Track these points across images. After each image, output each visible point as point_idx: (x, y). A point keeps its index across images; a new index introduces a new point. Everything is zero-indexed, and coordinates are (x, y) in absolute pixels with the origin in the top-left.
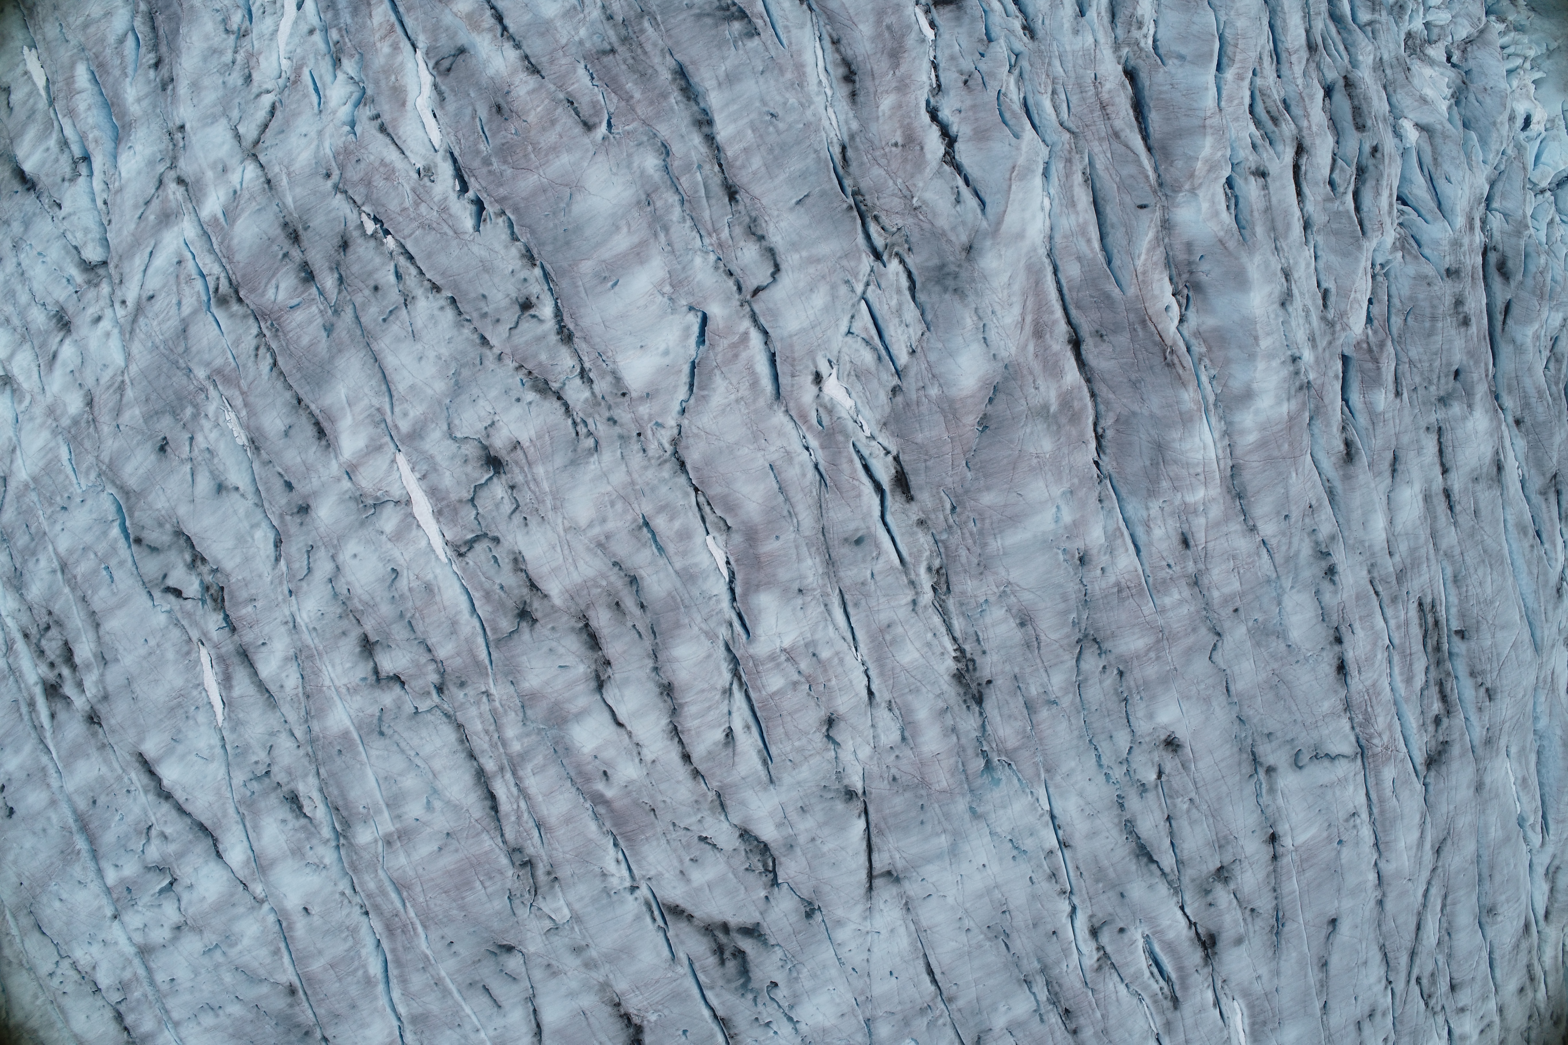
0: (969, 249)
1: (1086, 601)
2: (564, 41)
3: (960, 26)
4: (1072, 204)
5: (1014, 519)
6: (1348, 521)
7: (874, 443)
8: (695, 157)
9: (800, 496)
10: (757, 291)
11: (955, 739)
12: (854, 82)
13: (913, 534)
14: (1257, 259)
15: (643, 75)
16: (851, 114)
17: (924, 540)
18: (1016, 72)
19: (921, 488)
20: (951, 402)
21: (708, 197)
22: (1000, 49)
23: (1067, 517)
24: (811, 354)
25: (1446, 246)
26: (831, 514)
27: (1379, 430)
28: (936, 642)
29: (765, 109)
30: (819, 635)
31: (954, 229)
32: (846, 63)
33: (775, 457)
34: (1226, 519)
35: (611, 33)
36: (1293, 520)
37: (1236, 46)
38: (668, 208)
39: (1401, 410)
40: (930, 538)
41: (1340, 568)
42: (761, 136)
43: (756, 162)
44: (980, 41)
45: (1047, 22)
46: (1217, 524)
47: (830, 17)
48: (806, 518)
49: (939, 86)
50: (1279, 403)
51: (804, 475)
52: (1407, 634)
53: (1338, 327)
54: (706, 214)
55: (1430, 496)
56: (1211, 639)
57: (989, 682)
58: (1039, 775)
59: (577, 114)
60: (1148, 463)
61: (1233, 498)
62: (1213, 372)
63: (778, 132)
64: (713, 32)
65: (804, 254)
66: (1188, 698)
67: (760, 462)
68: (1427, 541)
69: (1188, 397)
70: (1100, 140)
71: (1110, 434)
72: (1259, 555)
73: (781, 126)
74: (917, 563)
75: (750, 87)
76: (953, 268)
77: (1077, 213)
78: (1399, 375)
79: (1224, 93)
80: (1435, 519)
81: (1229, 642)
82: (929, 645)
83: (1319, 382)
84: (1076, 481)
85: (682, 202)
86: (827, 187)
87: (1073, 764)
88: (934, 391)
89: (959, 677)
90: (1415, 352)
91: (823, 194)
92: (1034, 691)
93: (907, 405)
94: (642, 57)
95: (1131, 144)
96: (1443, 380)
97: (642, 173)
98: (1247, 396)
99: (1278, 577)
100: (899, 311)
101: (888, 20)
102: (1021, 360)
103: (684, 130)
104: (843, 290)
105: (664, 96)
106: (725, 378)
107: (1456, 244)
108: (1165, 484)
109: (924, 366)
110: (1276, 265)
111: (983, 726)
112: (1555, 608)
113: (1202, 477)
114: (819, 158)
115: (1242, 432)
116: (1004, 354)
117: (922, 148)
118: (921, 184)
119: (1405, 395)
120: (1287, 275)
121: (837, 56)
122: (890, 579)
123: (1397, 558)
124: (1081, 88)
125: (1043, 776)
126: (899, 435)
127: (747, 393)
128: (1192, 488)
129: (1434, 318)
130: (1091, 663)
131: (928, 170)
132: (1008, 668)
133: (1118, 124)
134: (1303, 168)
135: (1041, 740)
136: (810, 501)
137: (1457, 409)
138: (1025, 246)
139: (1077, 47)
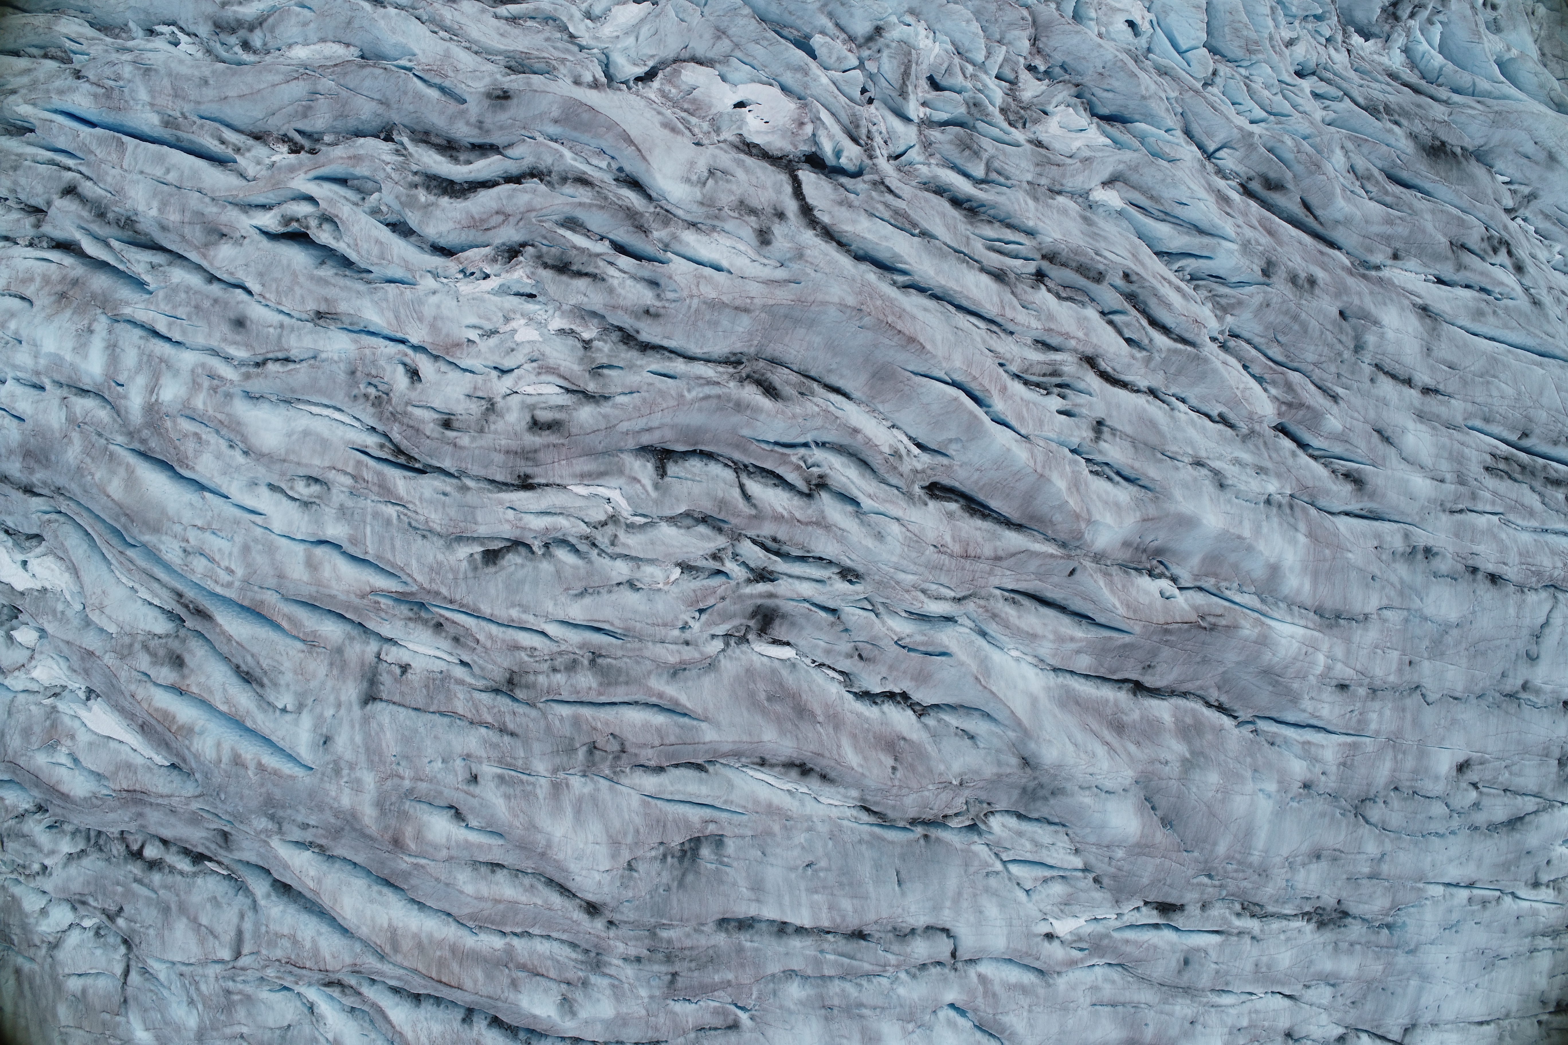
0: (1026, 762)
1: (1334, 797)
2: (643, 1012)
3: (802, 628)
4: (1034, 636)
5: (1249, 833)
6: (1403, 513)
7: (1125, 918)
8: (811, 952)
9: (1127, 994)
10: (954, 955)
11: (1358, 947)
12: (811, 770)
13: (1208, 919)
14: (1178, 493)
15: (712, 960)
16: (842, 790)
17: (1218, 911)
18: (881, 609)
19: (1181, 897)
20: (1138, 845)
21: (852, 958)
22: (853, 614)
23: (1272, 787)
24: (1030, 935)
25: (1244, 262)
26: (1155, 975)
27: (1356, 440)
28: (1289, 934)
29: (800, 870)
30: (1230, 1022)
31: (999, 763)
32: (789, 765)
33: (1088, 1001)
34: (1348, 641)
35: (656, 968)
36: (1379, 574)
37: (975, 378)
38: (844, 994)
39: (1348, 402)
40: (1218, 904)
41: (1430, 543)
42: (824, 887)
43: (846, 904)
44: (832, 624)
45: (854, 557)
46: (1348, 652)
47: (737, 754)
48: (1146, 995)
49: (841, 673)
50: (1293, 541)
51: (1113, 982)
52: (1501, 497)
53: (1257, 427)
54: (867, 967)
55: (1421, 411)
56: (1417, 696)
57: (1339, 902)
58: (1420, 889)
59: (716, 1029)
60: (1271, 688)
61: (1338, 625)
62: (1235, 585)
63: (828, 869)
64: (704, 880)
65: (948, 904)
66: (1443, 739)
67: (1084, 1014)
68: (1451, 437)
69: (1248, 630)
70: (991, 573)
71: (1224, 699)
72: (1385, 621)
73: (823, 863)
74: (1229, 924)
75: (773, 874)
76: (1032, 784)
77: (1044, 637)
78: (1320, 383)
79: (1013, 423)
80: (1437, 418)
81: (1428, 683)
82: (1288, 940)
83: (1294, 483)
84: (1248, 760)
85: (842, 978)
86: (898, 850)
87: (1429, 859)
88: (1120, 853)
89: (1321, 925)
90: (1311, 357)
91: (903, 857)
92: (1366, 870)
93: (1114, 877)
94: (695, 953)
95: (1013, 550)
96: (1344, 338)
97: (802, 1003)
98: (1274, 570)
99: (1408, 609)
100: (1036, 844)
101: (762, 696)
102: (1140, 768)
103: (782, 950)
104: (993, 882)
105: (740, 950)
106: (1007, 1013)
107: (1246, 246)
108: (1295, 686)
109: (1094, 849)
110: (1188, 472)
111: (1363, 920)
112: (1546, 316)
113: (1311, 650)
114: (867, 842)
115: (1298, 592)
116: (1127, 782)
117: (904, 739)
118: (942, 767)
119: (1340, 391)
120: (1198, 463)
121: (777, 769)
122: (1227, 951)
123: (1448, 477)
124: (939, 567)
125: (1421, 885)
126: (1132, 895)
127: (1028, 1000)
128: (1313, 663)
129: (1295, 318)
130: (1375, 813)
131: (929, 749)
132: (1339, 883)
133: (988, 551)
134: (1109, 369)
135: (1400, 878)
136: (1135, 986)
137: (1371, 339)
138: (1044, 702)
139: (898, 550)
